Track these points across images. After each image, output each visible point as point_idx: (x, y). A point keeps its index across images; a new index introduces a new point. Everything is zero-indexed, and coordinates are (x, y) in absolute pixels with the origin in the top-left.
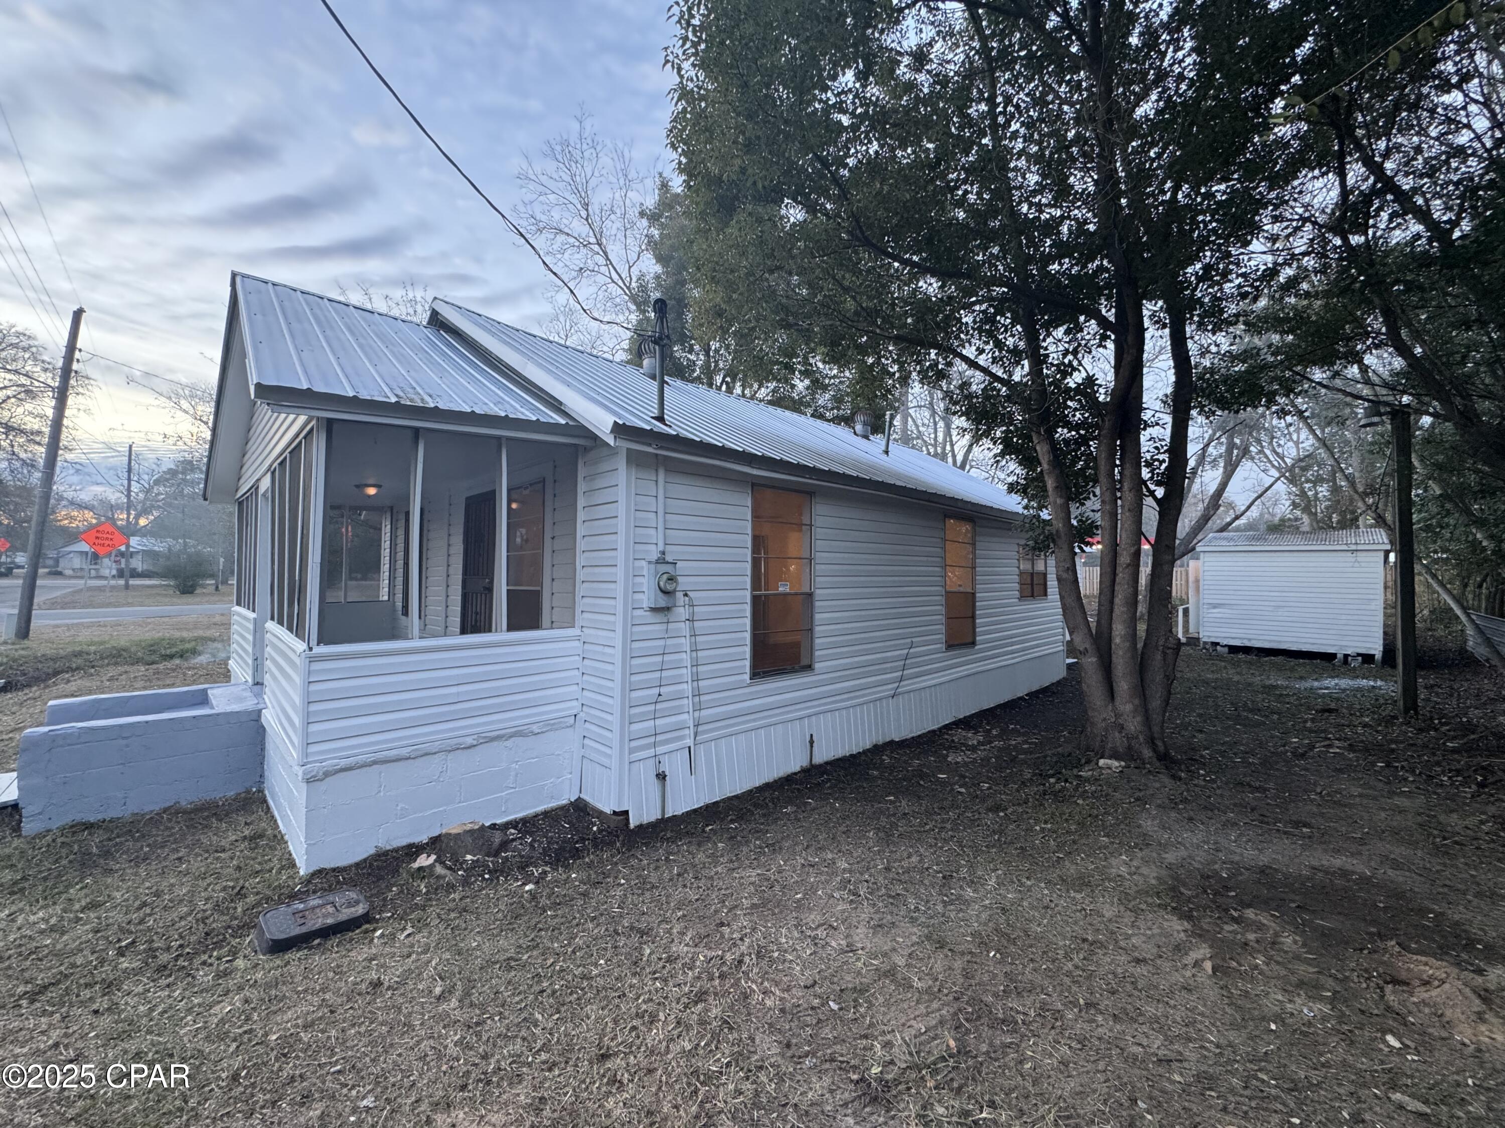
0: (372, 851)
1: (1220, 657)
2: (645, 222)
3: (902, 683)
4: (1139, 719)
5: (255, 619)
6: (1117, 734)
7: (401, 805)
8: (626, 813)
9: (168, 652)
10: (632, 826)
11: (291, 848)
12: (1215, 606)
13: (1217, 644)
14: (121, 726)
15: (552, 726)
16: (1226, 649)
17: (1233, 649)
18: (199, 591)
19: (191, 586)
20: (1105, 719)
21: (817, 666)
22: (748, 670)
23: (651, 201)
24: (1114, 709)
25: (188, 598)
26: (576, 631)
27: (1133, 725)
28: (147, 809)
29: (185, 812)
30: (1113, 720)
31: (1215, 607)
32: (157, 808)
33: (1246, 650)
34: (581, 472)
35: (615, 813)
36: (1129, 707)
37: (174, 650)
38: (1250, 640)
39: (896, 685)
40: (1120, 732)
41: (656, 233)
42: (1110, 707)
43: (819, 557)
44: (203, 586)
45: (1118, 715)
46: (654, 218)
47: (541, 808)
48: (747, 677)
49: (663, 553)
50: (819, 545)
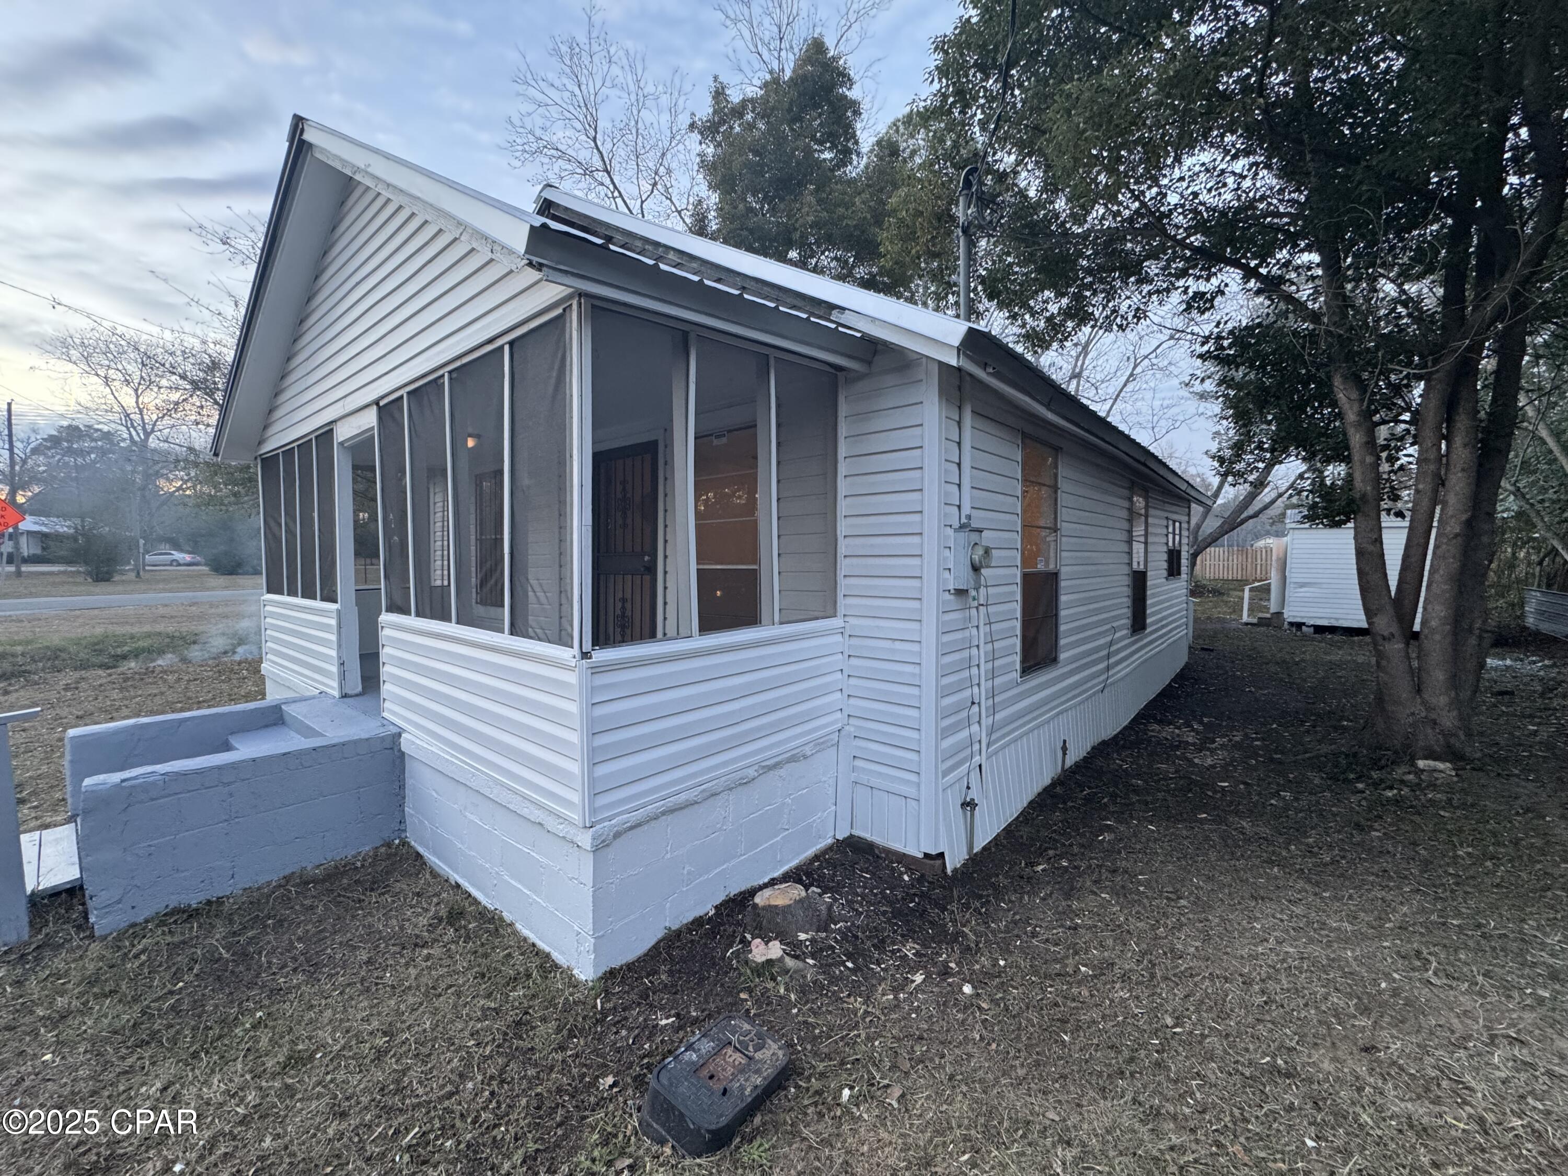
0: (660, 934)
1: (1305, 636)
2: (696, 136)
3: (1110, 673)
4: (1455, 713)
5: (339, 611)
6: (1430, 731)
7: (687, 868)
8: (941, 855)
9: (119, 651)
10: (949, 871)
11: (526, 932)
12: (1303, 585)
13: (1304, 624)
14: (219, 768)
15: (821, 745)
16: (1312, 630)
17: (1319, 629)
18: (117, 578)
19: (107, 573)
20: (1413, 714)
21: (1063, 656)
22: (1018, 667)
23: (705, 110)
24: (1424, 703)
25: (103, 586)
26: (836, 622)
27: (1448, 720)
28: (262, 880)
29: (315, 881)
30: (1423, 714)
31: (1301, 587)
32: (275, 877)
33: (1332, 630)
34: (843, 409)
35: (927, 855)
36: (1443, 700)
37: (126, 648)
38: (1337, 619)
39: (1104, 677)
40: (1433, 728)
41: (710, 150)
42: (1419, 701)
43: (1064, 527)
44: (122, 573)
45: (1429, 709)
46: (709, 130)
47: (810, 852)
48: (1016, 675)
49: (969, 517)
50: (1063, 514)
